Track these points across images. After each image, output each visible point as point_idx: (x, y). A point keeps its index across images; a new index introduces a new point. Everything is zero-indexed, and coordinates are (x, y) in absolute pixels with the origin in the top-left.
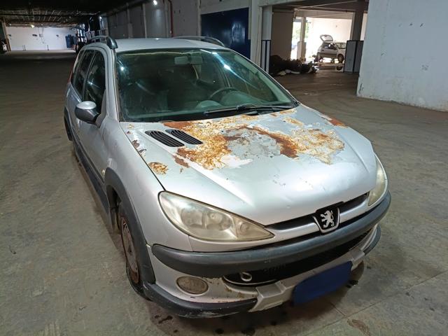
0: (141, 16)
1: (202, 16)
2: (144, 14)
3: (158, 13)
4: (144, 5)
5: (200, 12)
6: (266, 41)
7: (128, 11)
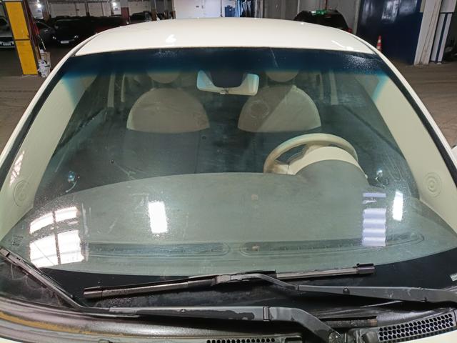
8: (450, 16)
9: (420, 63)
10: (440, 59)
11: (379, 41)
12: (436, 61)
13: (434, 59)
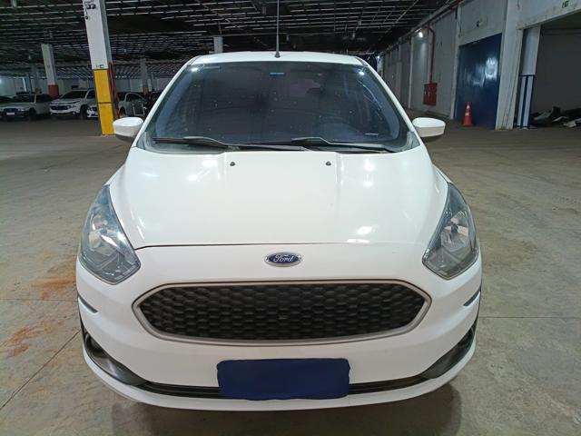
0: (409, 52)
1: (461, 47)
2: (412, 49)
3: (424, 47)
4: (413, 39)
5: (458, 43)
6: (527, 76)
7: (400, 47)
8: (530, 79)
9: (503, 128)
10: (525, 123)
11: (468, 107)
12: (522, 126)
13: (519, 124)
